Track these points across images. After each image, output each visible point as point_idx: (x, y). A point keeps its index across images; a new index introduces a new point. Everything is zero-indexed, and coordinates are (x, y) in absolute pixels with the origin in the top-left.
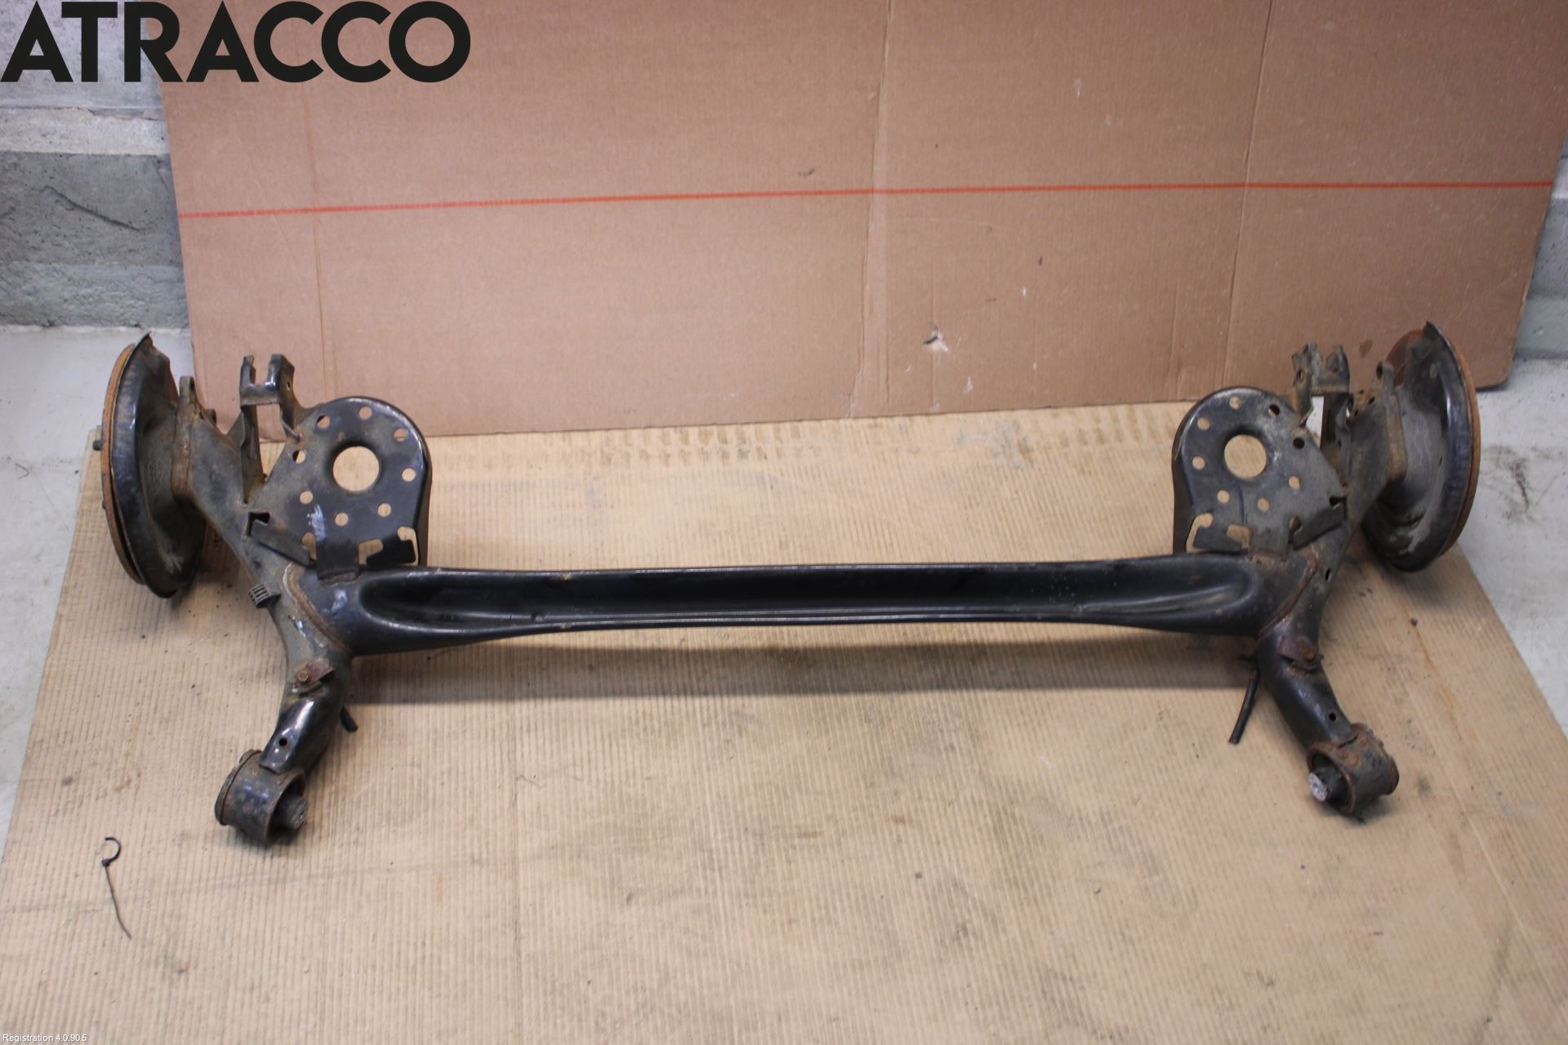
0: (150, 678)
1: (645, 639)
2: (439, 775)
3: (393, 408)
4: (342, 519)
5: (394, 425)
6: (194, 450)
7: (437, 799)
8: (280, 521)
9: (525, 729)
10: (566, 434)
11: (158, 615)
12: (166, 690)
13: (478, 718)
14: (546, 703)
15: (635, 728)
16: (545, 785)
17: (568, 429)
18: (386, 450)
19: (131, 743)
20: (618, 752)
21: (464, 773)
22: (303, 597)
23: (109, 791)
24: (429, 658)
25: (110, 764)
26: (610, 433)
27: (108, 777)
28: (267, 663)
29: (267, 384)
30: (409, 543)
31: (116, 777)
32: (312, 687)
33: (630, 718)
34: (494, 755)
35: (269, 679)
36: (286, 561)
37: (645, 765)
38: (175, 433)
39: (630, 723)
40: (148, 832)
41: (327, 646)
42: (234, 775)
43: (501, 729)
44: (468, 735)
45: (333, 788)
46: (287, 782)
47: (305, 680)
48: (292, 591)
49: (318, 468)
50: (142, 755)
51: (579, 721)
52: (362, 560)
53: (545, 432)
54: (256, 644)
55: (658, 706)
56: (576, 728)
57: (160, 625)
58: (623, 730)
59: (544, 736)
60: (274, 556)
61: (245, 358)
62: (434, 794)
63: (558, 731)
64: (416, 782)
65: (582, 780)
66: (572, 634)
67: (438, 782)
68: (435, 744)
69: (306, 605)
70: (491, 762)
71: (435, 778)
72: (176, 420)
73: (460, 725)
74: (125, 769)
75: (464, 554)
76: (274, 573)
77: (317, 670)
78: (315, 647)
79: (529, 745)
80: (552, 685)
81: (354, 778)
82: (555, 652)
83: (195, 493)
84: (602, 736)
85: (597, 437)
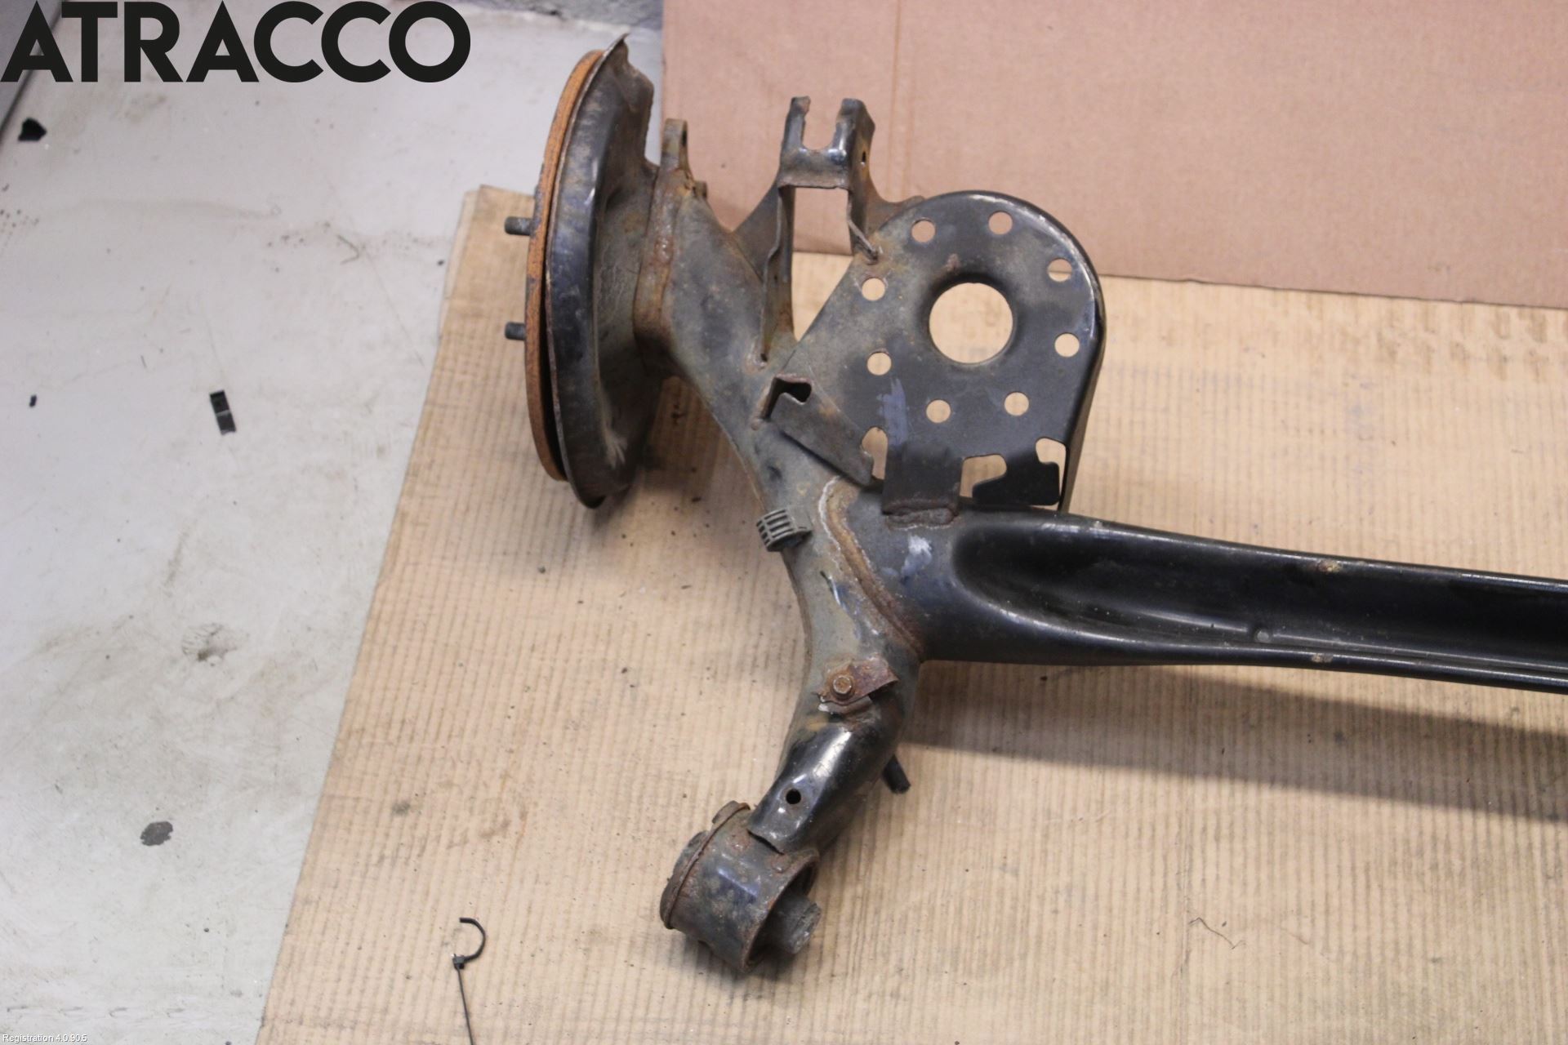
0: (551, 646)
1: (1444, 698)
2: (1049, 895)
3: (1051, 219)
4: (938, 411)
5: (1049, 252)
6: (678, 253)
7: (1045, 937)
8: (828, 401)
9: (1211, 832)
10: (1315, 296)
11: (570, 534)
12: (578, 671)
13: (1127, 802)
14: (1252, 790)
15: (1415, 861)
16: (1243, 943)
17: (1319, 288)
18: (1030, 294)
19: (512, 756)
20: (1382, 903)
21: (1097, 897)
22: (852, 542)
23: (472, 835)
24: (1044, 679)
25: (476, 788)
26: (1397, 304)
27: (471, 810)
28: (756, 647)
29: (832, 151)
30: (1054, 467)
31: (483, 812)
32: (854, 706)
33: (1407, 842)
34: (1152, 873)
35: (758, 676)
36: (826, 473)
37: (1430, 935)
38: (649, 219)
39: (1407, 851)
40: (534, 919)
41: (883, 635)
42: (699, 843)
43: (1167, 826)
44: (1107, 828)
45: (860, 889)
46: (794, 870)
47: (845, 692)
48: (831, 528)
49: (905, 313)
50: (530, 781)
51: (1312, 833)
52: (966, 492)
53: (1274, 289)
54: (739, 609)
55: (1461, 827)
56: (1305, 845)
57: (572, 554)
58: (1394, 863)
59: (1245, 849)
60: (806, 461)
61: (794, 100)
62: (1040, 928)
63: (1271, 846)
64: (1008, 902)
65: (1311, 943)
66: (1332, 675)
67: (1048, 907)
68: (1046, 836)
69: (856, 556)
70: (1145, 886)
71: (1042, 899)
72: (652, 197)
73: (1093, 807)
74: (500, 800)
75: (1116, 495)
76: (802, 492)
77: (867, 676)
78: (865, 635)
79: (1217, 865)
80: (1266, 760)
81: (898, 877)
82: (1274, 699)
83: (673, 330)
84: (1353, 868)
85: (1372, 310)
